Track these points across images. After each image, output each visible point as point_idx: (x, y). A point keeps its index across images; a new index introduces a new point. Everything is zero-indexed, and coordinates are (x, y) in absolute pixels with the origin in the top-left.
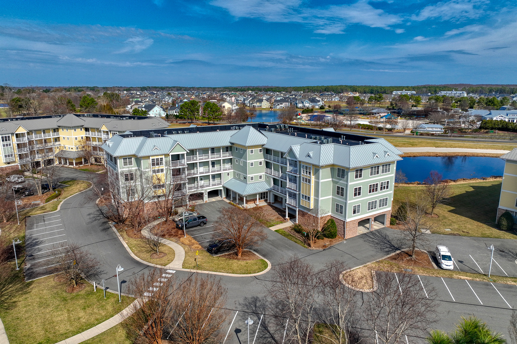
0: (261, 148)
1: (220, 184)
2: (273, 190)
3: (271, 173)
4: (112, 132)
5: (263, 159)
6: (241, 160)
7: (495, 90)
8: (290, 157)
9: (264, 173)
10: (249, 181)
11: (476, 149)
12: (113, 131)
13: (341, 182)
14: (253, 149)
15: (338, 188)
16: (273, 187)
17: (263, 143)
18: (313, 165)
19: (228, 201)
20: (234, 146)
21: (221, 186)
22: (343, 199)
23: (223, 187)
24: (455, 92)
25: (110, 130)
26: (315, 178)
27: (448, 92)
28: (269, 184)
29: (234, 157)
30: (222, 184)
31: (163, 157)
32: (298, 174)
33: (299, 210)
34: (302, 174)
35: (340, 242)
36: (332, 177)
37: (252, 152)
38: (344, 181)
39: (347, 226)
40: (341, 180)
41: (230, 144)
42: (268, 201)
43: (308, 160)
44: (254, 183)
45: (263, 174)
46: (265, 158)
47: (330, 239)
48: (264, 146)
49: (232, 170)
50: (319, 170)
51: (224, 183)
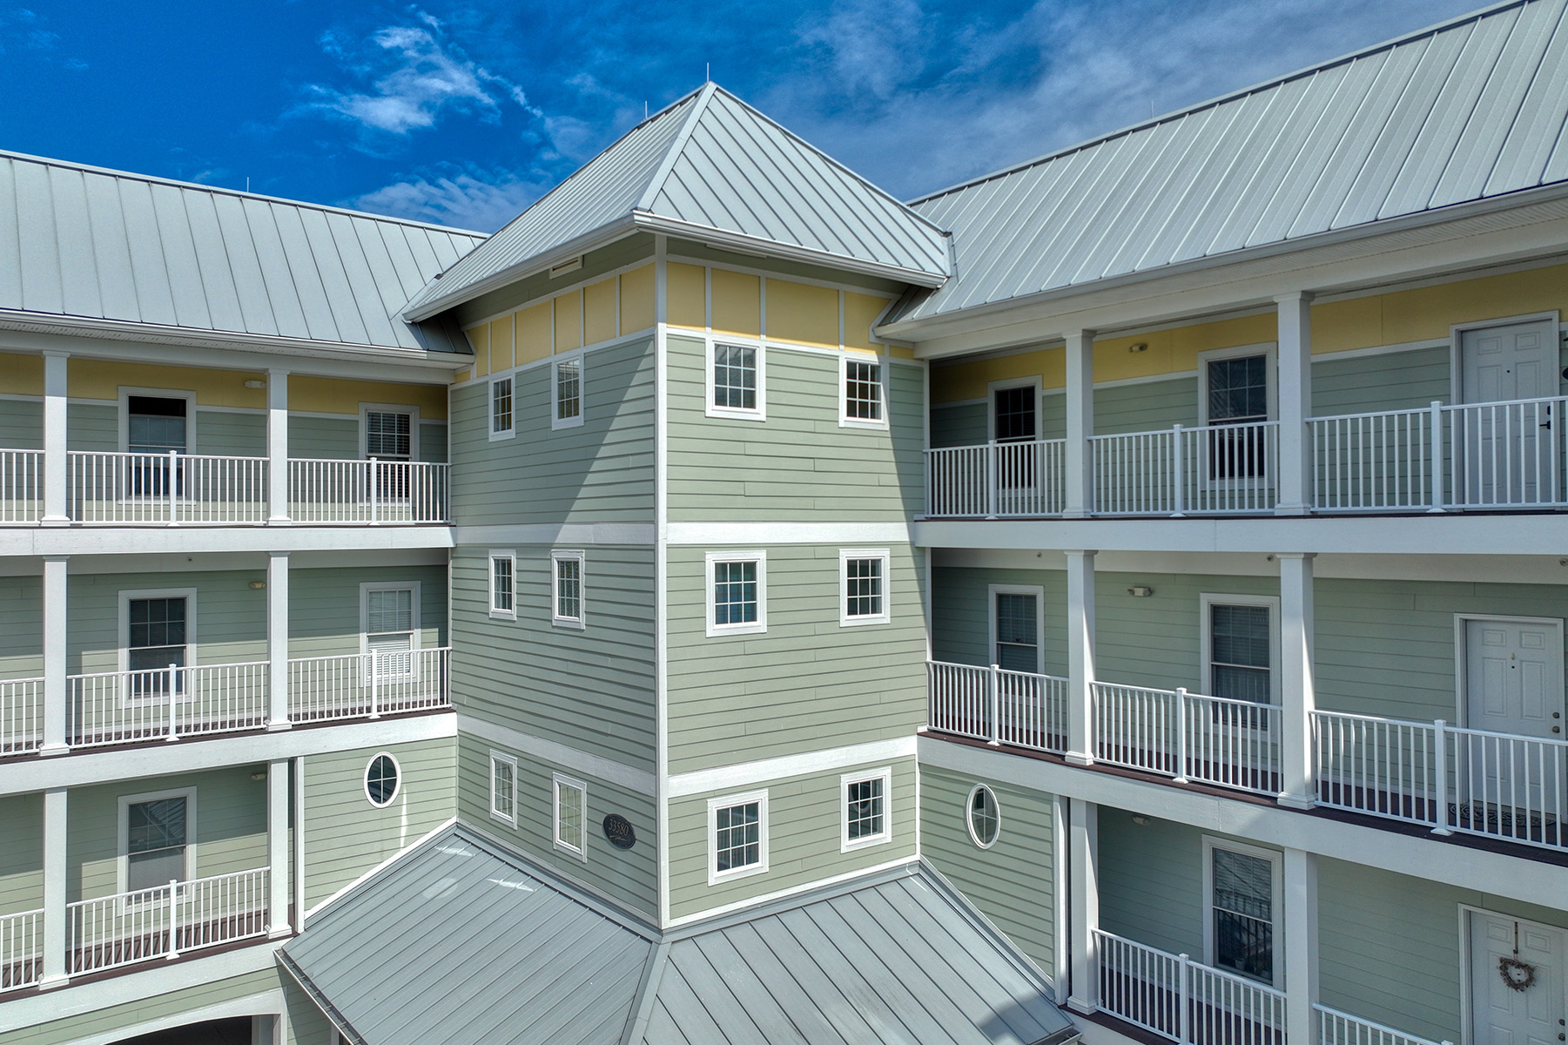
0: (869, 357)
5: (898, 531)
9: (908, 746)
14: (760, 344)
20: (472, 369)
21: (262, 957)
37: (733, 378)
44: (776, 912)
45: (893, 754)
46: (921, 502)
51: (302, 916)
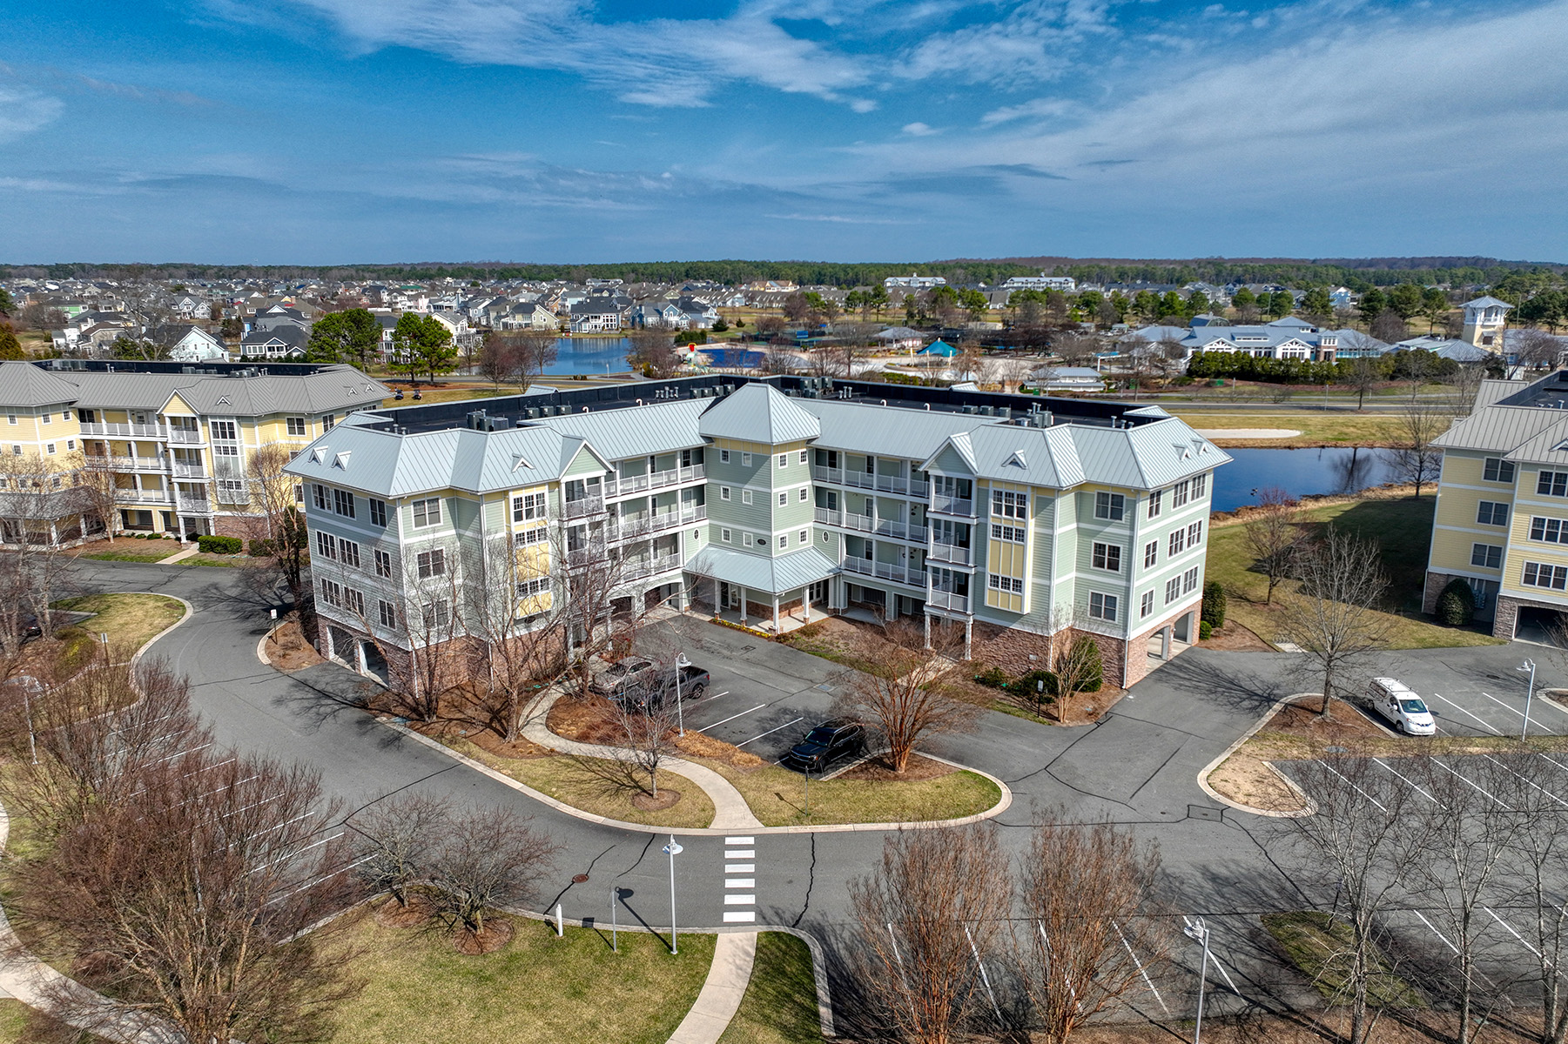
0: (805, 450)
1: (674, 565)
2: (845, 573)
3: (840, 522)
4: (210, 421)
5: (810, 482)
6: (746, 486)
7: (1132, 272)
8: (942, 469)
9: (811, 524)
10: (777, 550)
11: (1214, 428)
12: (212, 417)
13: (1108, 530)
14: (786, 453)
15: (1100, 548)
16: (847, 563)
17: (809, 435)
18: (1035, 488)
19: (708, 618)
20: (714, 446)
21: (680, 571)
22: (1119, 577)
23: (685, 574)
24: (1048, 279)
25: (204, 412)
26: (1036, 526)
27: (1030, 279)
28: (833, 555)
29: (711, 481)
30: (681, 565)
31: (545, 489)
32: (972, 515)
33: (974, 621)
34: (993, 517)
35: (1120, 698)
36: (1078, 520)
37: (783, 461)
38: (1122, 527)
39: (1131, 654)
40: (1108, 525)
41: (701, 442)
42: (831, 606)
43: (1012, 474)
44: (789, 555)
45: (808, 526)
46: (815, 477)
47: (1090, 694)
48: (814, 443)
49: (707, 522)
50: (1054, 500)
51: (686, 562)
